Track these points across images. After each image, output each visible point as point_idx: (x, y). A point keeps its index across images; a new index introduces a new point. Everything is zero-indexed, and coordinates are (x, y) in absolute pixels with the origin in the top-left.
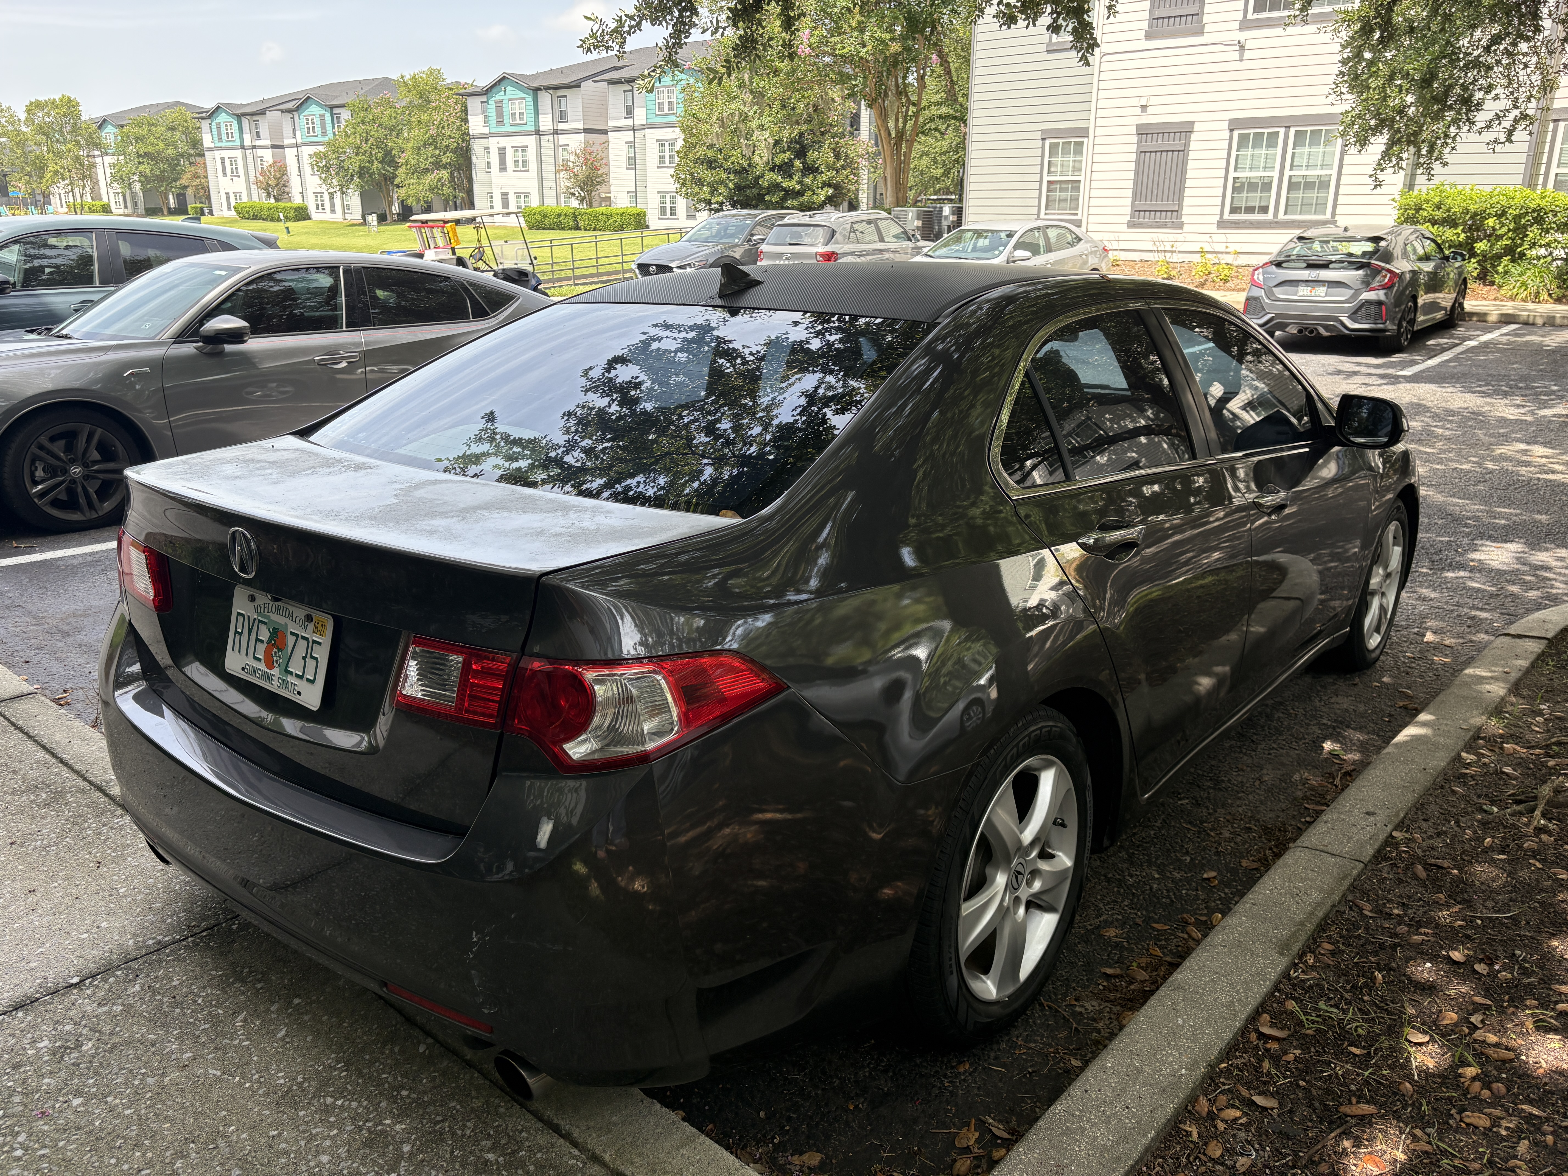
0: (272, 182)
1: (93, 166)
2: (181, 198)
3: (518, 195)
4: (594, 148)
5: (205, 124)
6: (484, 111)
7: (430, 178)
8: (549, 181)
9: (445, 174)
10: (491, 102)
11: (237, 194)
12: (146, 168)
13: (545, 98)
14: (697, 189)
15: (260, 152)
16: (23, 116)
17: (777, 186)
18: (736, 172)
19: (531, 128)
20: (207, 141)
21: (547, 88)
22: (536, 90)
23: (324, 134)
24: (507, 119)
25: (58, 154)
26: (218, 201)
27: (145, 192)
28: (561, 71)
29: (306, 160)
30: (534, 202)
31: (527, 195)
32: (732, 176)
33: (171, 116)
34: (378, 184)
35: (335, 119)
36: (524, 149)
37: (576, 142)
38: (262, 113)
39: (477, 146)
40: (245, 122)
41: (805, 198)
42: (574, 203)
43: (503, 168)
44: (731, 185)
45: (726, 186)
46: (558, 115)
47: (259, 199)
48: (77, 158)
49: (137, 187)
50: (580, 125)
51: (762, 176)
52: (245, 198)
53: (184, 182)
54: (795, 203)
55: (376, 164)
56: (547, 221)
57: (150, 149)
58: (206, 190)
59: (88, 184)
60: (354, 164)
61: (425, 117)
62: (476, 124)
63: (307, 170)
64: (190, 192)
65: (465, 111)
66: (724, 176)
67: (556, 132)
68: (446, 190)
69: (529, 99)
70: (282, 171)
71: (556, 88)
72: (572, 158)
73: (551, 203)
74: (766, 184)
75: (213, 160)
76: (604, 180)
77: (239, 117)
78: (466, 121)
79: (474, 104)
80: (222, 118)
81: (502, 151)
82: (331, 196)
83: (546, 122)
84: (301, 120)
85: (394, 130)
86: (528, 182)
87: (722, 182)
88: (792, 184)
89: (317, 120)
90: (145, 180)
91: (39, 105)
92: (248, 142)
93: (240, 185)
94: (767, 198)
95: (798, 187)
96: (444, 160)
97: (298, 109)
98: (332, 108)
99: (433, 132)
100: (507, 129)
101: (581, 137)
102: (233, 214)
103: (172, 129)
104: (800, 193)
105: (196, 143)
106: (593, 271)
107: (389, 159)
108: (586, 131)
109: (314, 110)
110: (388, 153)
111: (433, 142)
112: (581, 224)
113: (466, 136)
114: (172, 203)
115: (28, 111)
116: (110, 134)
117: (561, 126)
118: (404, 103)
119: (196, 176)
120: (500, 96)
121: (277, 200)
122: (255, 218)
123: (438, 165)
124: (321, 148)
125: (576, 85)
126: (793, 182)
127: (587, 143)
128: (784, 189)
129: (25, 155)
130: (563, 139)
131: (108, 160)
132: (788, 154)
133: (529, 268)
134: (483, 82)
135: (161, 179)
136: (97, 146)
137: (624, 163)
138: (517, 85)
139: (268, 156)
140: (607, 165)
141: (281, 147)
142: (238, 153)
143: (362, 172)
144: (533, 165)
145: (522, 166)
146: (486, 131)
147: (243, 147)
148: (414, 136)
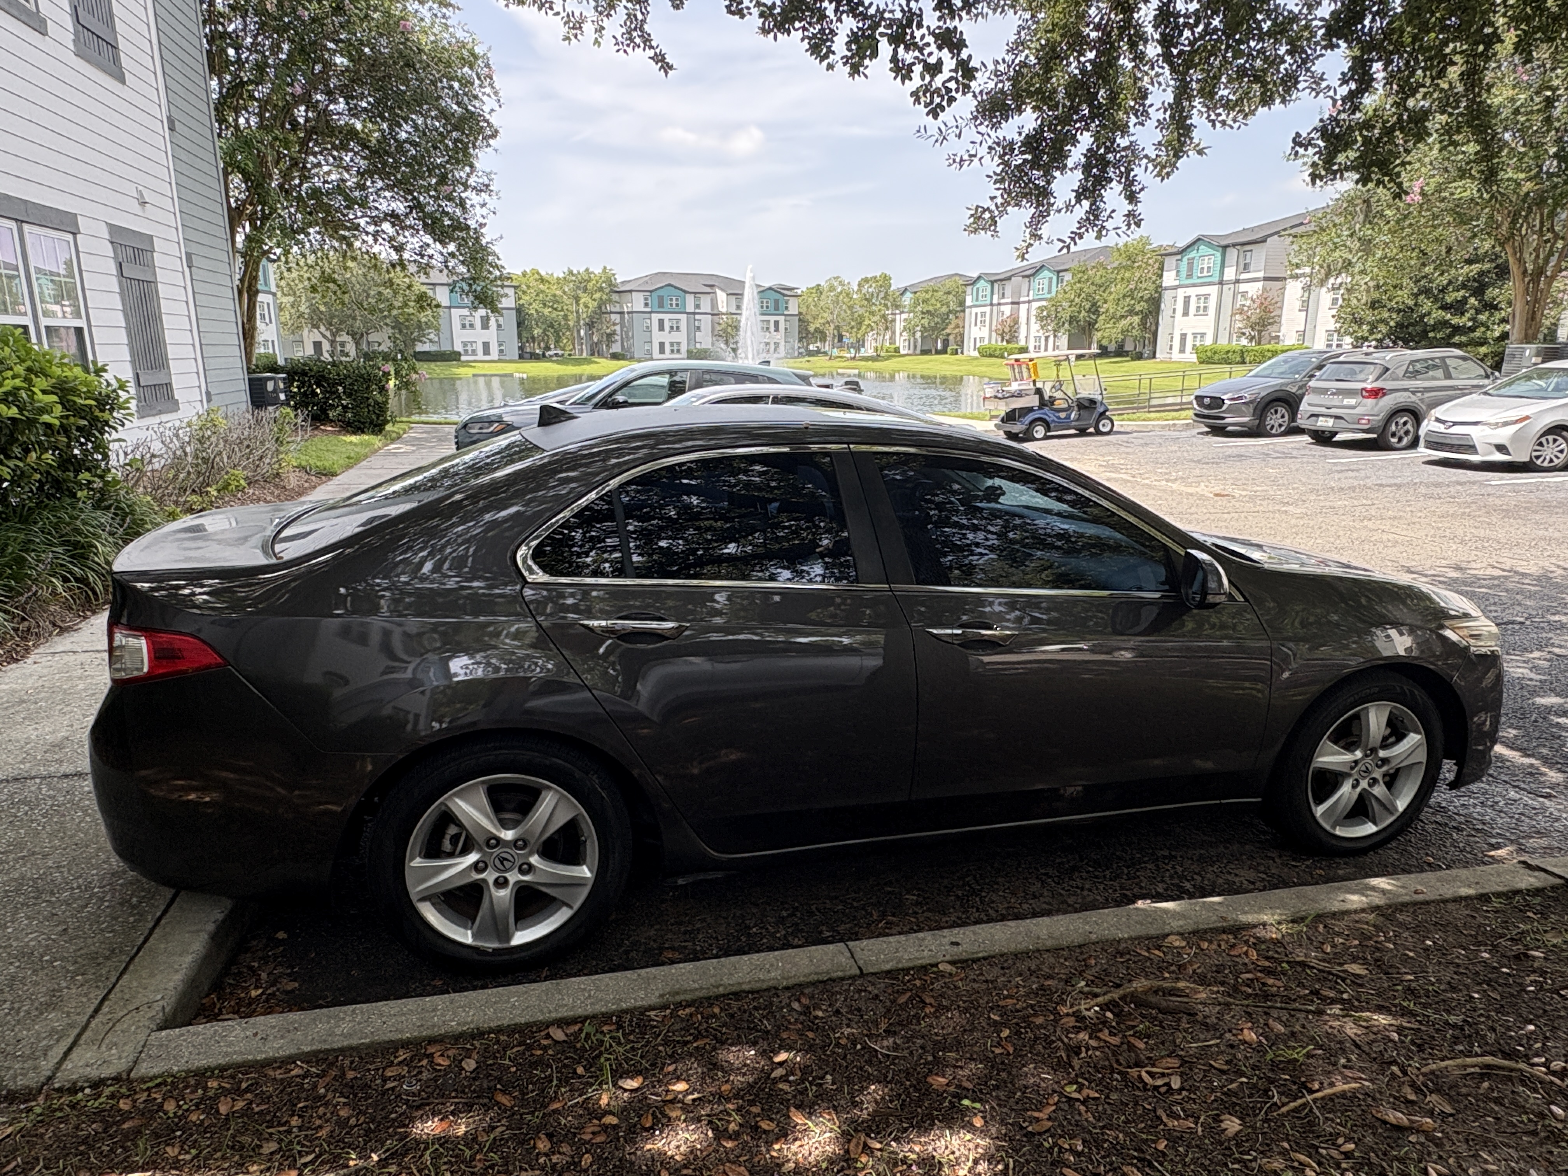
0: (1007, 330)
1: (894, 321)
2: (946, 343)
3: (1195, 335)
4: (1270, 294)
5: (969, 289)
6: (1177, 266)
7: (1124, 323)
8: (1225, 323)
9: (1136, 319)
10: (1185, 259)
11: (982, 339)
12: (925, 322)
13: (1232, 253)
14: (1356, 327)
15: (1002, 308)
16: (856, 288)
17: (1445, 323)
18: (1399, 311)
19: (1217, 279)
20: (969, 302)
21: (1234, 245)
22: (1225, 247)
23: (1050, 292)
24: (1196, 273)
25: (872, 313)
26: (968, 345)
27: (923, 337)
28: (1252, 229)
29: (1034, 312)
30: (1209, 341)
31: (1203, 335)
32: (1394, 315)
33: (949, 284)
34: (1084, 329)
35: (1060, 280)
36: (1207, 297)
37: (1254, 289)
38: (1009, 279)
39: (1167, 296)
40: (996, 286)
41: (1477, 334)
42: (1244, 342)
43: (1186, 313)
44: (1392, 324)
45: (1387, 324)
46: (1242, 267)
47: (997, 343)
48: (884, 317)
49: (918, 334)
50: (1261, 274)
51: (1429, 314)
52: (986, 342)
53: (948, 331)
54: (1464, 339)
55: (1083, 314)
56: (1216, 357)
57: (931, 308)
58: (962, 335)
59: (889, 333)
60: (1066, 316)
61: (1127, 275)
62: (1169, 279)
63: (1033, 319)
64: (951, 338)
65: (1161, 269)
66: (1386, 315)
67: (1238, 281)
68: (1135, 332)
69: (1218, 255)
70: (1016, 321)
71: (1243, 244)
72: (1248, 303)
73: (1223, 342)
74: (1432, 322)
75: (970, 314)
76: (1276, 321)
77: (992, 283)
78: (1161, 276)
79: (1170, 262)
80: (982, 284)
81: (1187, 300)
82: (1047, 338)
83: (1230, 273)
84: (1035, 282)
85: (1103, 287)
86: (1206, 324)
87: (1382, 321)
88: (1464, 321)
89: (1046, 282)
90: (924, 329)
91: (866, 280)
92: (995, 301)
93: (985, 333)
94: (1431, 335)
95: (1470, 324)
96: (1138, 308)
97: (1033, 275)
98: (1058, 272)
99: (1132, 287)
100: (1195, 280)
101: (1260, 285)
102: (976, 354)
103: (949, 293)
104: (1472, 330)
105: (962, 303)
106: (1178, 400)
107: (1095, 309)
108: (1266, 279)
109: (1046, 274)
110: (1094, 304)
111: (1131, 294)
112: (1247, 359)
113: (1159, 289)
114: (939, 346)
115: (860, 285)
116: (907, 299)
117: (1243, 276)
118: (1116, 265)
119: (957, 326)
120: (1193, 254)
121: (1008, 342)
122: (991, 356)
123: (1132, 312)
124: (1044, 303)
125: (1263, 240)
126: (1464, 319)
127: (1264, 289)
128: (1452, 326)
129: (853, 313)
130: (1243, 287)
131: (904, 316)
132: (1462, 293)
133: (1099, 398)
134: (1181, 244)
135: (933, 329)
136: (897, 307)
137: (1298, 304)
138: (1209, 245)
139: (1007, 310)
140: (1281, 308)
141: (1018, 303)
142: (987, 309)
143: (1072, 319)
144: (1212, 311)
145: (1203, 311)
146: (1177, 283)
147: (991, 304)
148: (1117, 289)
